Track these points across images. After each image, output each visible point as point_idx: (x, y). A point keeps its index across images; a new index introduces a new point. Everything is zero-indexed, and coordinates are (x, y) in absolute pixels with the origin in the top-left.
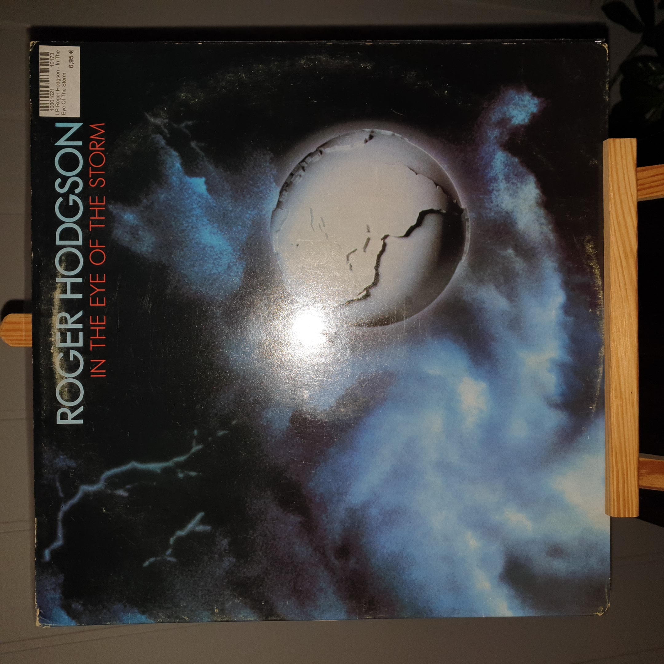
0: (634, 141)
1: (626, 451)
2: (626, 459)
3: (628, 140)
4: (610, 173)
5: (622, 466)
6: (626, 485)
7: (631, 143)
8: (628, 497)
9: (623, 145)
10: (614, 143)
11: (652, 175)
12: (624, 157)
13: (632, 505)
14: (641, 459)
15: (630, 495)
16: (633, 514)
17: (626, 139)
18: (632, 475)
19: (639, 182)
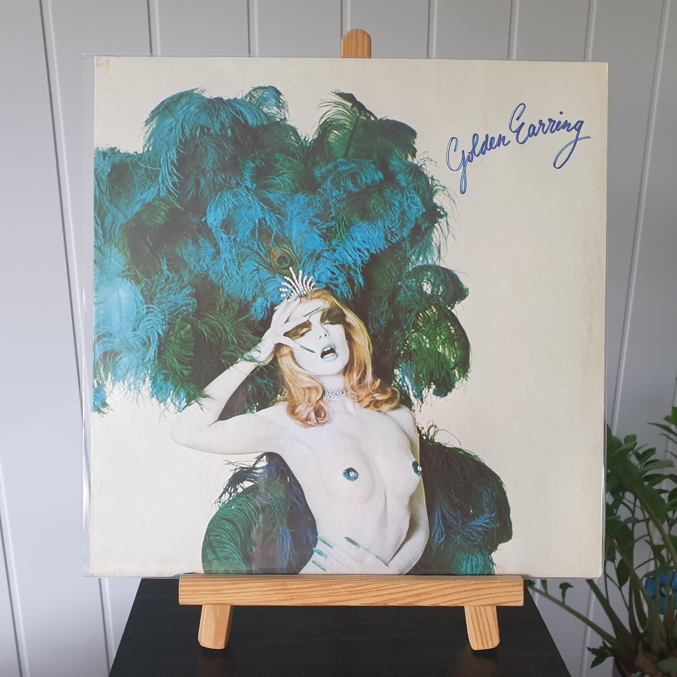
0: (521, 604)
1: (239, 593)
2: (232, 593)
3: (522, 598)
4: (492, 581)
5: (225, 590)
6: (208, 592)
7: (519, 601)
8: (197, 595)
9: (517, 593)
10: (520, 585)
11: (489, 622)
12: (506, 595)
13: (191, 598)
14: (229, 607)
15: (198, 596)
16: (181, 598)
17: (523, 596)
18: (217, 599)
19: (483, 607)
